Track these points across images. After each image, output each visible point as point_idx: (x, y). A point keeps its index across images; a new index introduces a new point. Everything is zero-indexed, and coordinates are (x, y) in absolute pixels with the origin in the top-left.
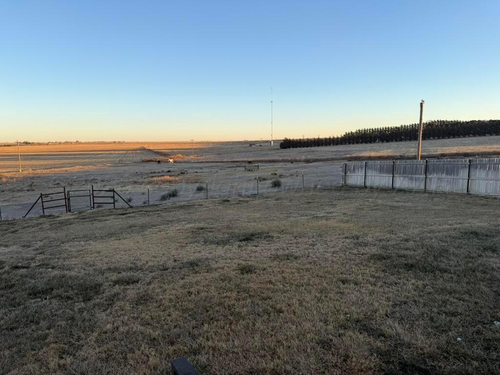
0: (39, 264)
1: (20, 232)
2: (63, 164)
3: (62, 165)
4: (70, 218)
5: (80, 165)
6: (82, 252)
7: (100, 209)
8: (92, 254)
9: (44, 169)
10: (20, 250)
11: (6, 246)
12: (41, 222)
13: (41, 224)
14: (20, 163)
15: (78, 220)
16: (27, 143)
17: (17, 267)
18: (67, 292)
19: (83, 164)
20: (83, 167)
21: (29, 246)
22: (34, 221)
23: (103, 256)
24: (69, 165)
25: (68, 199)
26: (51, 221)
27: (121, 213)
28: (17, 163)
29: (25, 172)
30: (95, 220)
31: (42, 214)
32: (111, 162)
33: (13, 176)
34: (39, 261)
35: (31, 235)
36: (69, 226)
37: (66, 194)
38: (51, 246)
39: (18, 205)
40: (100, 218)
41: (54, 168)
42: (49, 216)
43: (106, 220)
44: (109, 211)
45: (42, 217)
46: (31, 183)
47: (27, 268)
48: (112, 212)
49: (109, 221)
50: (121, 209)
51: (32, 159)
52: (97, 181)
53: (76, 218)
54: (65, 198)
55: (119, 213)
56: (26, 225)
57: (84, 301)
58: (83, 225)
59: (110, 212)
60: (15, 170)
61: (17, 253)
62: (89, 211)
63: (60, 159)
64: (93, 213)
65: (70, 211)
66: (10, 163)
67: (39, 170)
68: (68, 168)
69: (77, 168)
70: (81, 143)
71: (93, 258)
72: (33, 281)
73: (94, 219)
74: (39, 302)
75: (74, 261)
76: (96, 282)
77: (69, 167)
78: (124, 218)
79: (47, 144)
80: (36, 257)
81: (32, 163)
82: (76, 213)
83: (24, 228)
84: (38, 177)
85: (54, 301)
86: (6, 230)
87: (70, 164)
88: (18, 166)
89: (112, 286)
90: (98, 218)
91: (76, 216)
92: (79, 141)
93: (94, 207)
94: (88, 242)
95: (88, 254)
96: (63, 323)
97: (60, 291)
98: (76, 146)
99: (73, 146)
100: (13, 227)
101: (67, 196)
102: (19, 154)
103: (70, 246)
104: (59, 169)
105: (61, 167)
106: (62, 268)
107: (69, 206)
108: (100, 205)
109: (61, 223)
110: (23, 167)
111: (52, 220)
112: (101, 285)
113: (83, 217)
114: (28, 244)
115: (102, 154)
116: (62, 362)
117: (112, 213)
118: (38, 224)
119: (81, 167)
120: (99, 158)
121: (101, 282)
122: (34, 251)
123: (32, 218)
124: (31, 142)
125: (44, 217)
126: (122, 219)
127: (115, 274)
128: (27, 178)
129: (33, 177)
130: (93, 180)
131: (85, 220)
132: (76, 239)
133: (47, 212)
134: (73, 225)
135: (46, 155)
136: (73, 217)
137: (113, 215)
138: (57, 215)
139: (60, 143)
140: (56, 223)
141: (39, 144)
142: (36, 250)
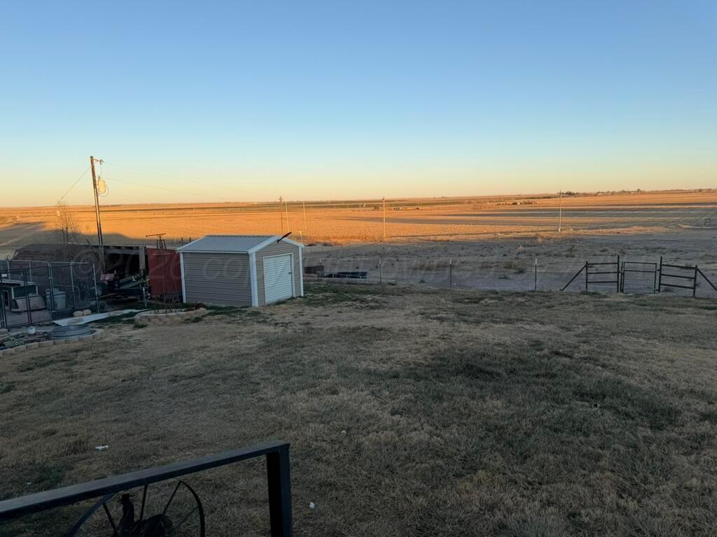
0: (585, 356)
1: (556, 308)
2: (615, 222)
3: (613, 225)
4: (623, 300)
5: (640, 225)
6: (644, 354)
7: (669, 294)
8: (659, 361)
9: (588, 229)
10: (558, 331)
11: (542, 323)
12: (583, 300)
13: (583, 303)
14: (561, 219)
15: (634, 306)
16: (570, 194)
17: (557, 354)
18: (625, 406)
19: (645, 224)
20: (644, 228)
21: (568, 330)
22: (574, 298)
23: (679, 368)
24: (623, 225)
25: (621, 273)
26: (596, 301)
27: (705, 305)
28: (556, 220)
29: (564, 232)
30: (661, 310)
31: (584, 290)
32: (690, 222)
33: (550, 235)
34: (585, 353)
35: (571, 315)
36: (620, 312)
37: (620, 265)
38: (597, 336)
39: (555, 273)
40: (670, 309)
41: (603, 228)
42: (594, 294)
43: (678, 313)
44: (684, 299)
45: (584, 293)
46: (570, 247)
47: (569, 357)
48: (689, 301)
49: (684, 315)
50: (704, 299)
51: (575, 215)
52: (664, 251)
53: (632, 303)
54: (618, 272)
55: (702, 305)
56: (564, 301)
57: (651, 428)
58: (642, 313)
59: (686, 301)
60: (553, 228)
61: (555, 334)
62: (650, 295)
63: (611, 215)
64: (656, 299)
65: (622, 291)
66: (547, 220)
67: (582, 230)
68: (622, 229)
69: (634, 230)
70: (644, 193)
71: (663, 368)
72: (578, 377)
73: (659, 308)
74: (587, 407)
75: (632, 365)
76: (671, 406)
77: (622, 227)
78: (710, 315)
79: (596, 195)
80: (580, 346)
81: (574, 220)
82: (631, 294)
83: (562, 304)
84: (580, 240)
85: (608, 413)
86: (541, 303)
87: (624, 223)
88: (557, 224)
89: (697, 420)
90: (666, 308)
91: (632, 300)
92: (642, 189)
93: (659, 290)
94: (650, 342)
95: (653, 359)
96: (622, 449)
97: (616, 402)
98: (637, 197)
99: (632, 197)
100: (548, 301)
101: (620, 269)
102: (561, 208)
103: (624, 342)
104: (609, 230)
105: (612, 228)
106: (616, 370)
107: (622, 283)
108: (669, 288)
109: (609, 306)
110: (564, 224)
111: (597, 299)
112: (678, 413)
113: (643, 303)
114: (567, 326)
115: (676, 209)
116: (622, 502)
117: (689, 304)
118: (579, 303)
119: (641, 228)
120: (670, 216)
121: (679, 408)
122: (575, 338)
123: (572, 292)
124: (575, 192)
125: (587, 294)
126: (707, 315)
127: (704, 403)
128: (566, 240)
129: (574, 239)
130: (658, 248)
131: (644, 307)
132: (632, 333)
133: (591, 288)
134: (627, 312)
135: (593, 210)
136: (627, 300)
137: (690, 306)
138: (603, 293)
139: (613, 193)
140: (601, 305)
141: (585, 195)
142: (577, 336)
